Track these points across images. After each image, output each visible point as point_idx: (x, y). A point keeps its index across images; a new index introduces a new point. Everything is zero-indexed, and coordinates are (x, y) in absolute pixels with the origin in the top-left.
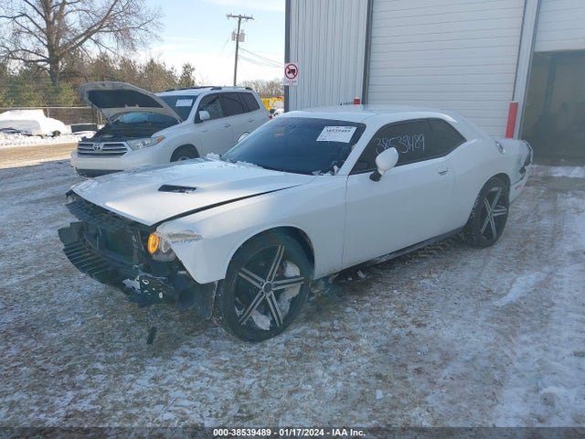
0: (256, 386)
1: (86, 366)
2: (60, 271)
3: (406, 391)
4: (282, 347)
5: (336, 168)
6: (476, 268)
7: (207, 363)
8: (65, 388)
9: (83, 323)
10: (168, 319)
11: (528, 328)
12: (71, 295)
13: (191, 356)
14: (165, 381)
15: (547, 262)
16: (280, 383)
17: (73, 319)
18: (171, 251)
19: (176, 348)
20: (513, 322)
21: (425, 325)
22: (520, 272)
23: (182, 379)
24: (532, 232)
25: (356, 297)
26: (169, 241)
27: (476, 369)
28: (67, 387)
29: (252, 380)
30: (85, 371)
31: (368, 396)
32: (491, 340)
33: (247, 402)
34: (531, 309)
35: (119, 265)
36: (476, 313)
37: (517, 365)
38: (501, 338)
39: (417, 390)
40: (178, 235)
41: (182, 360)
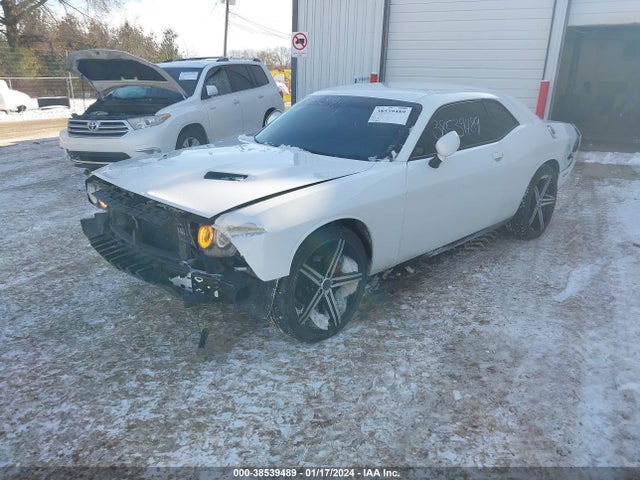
0: (325, 390)
1: (134, 372)
2: (73, 268)
3: (483, 391)
4: (342, 347)
5: (393, 153)
6: (526, 261)
7: (267, 365)
8: (118, 397)
9: (116, 325)
10: (211, 319)
11: (594, 323)
12: (93, 295)
13: (248, 359)
14: (227, 387)
15: (598, 254)
16: (350, 386)
17: (103, 321)
18: (230, 245)
19: (229, 351)
20: (578, 317)
21: (488, 322)
22: (574, 264)
23: (244, 384)
24: (577, 223)
25: (409, 293)
26: (228, 234)
27: (549, 367)
28: (120, 395)
29: (320, 383)
30: (134, 377)
31: (446, 397)
32: (559, 336)
33: (321, 407)
34: (593, 304)
35: (164, 262)
36: (537, 308)
37: (590, 361)
38: (570, 333)
39: (496, 390)
40: (238, 229)
41: (238, 363)
